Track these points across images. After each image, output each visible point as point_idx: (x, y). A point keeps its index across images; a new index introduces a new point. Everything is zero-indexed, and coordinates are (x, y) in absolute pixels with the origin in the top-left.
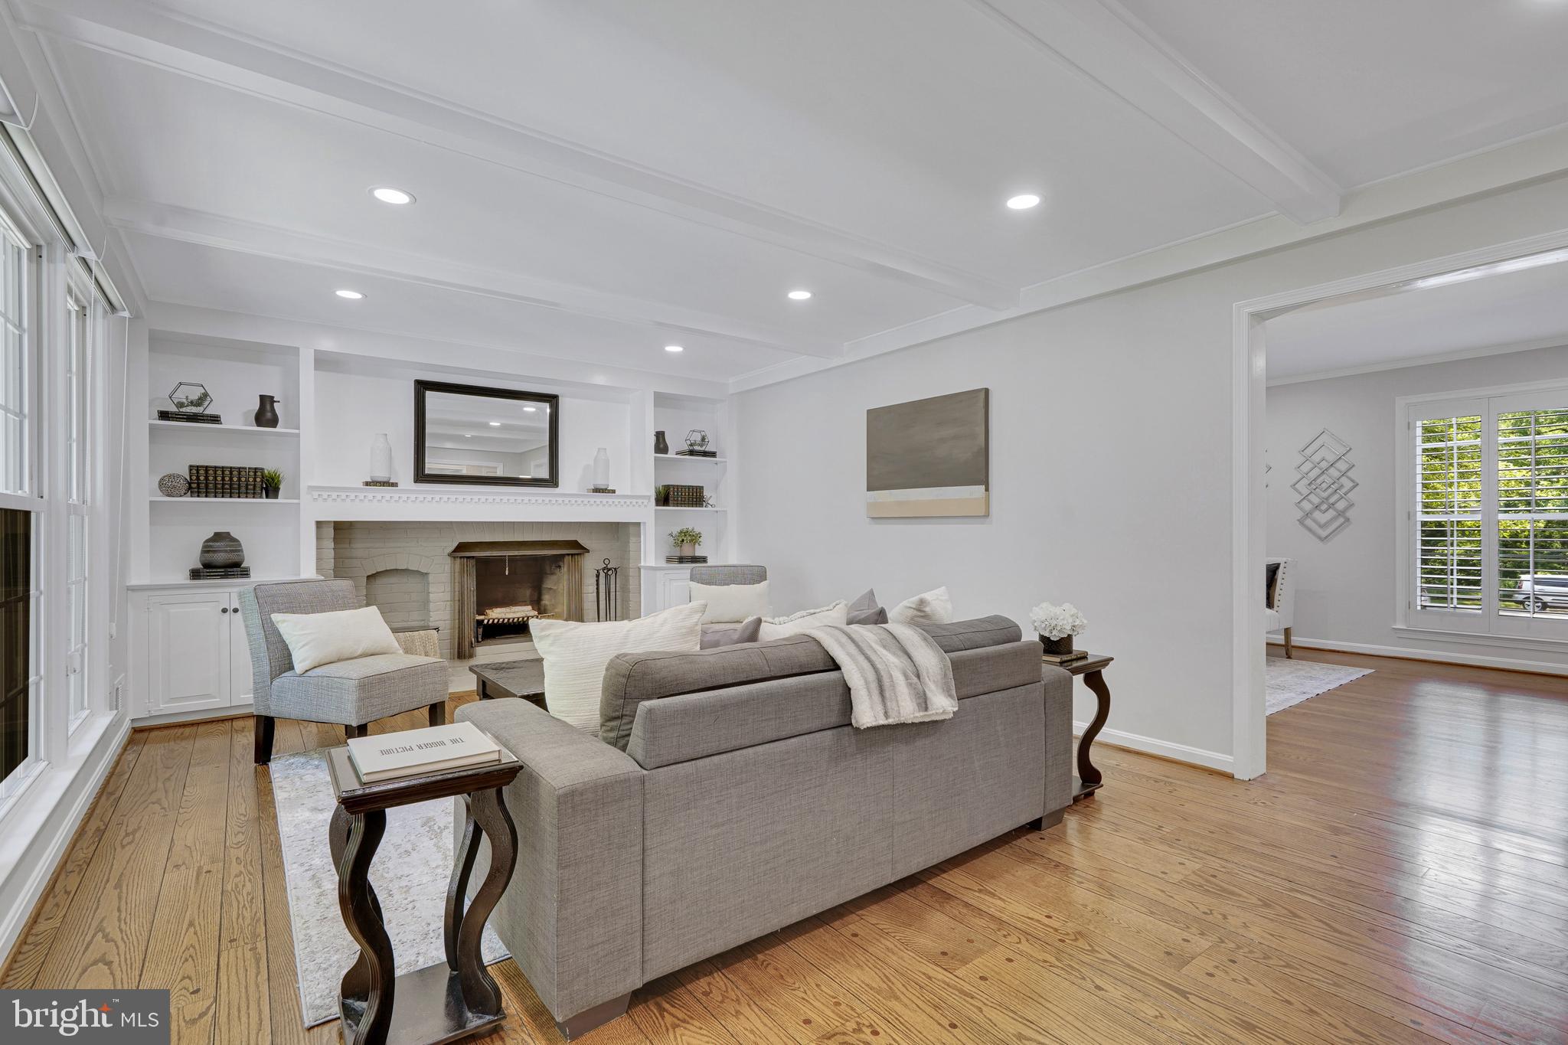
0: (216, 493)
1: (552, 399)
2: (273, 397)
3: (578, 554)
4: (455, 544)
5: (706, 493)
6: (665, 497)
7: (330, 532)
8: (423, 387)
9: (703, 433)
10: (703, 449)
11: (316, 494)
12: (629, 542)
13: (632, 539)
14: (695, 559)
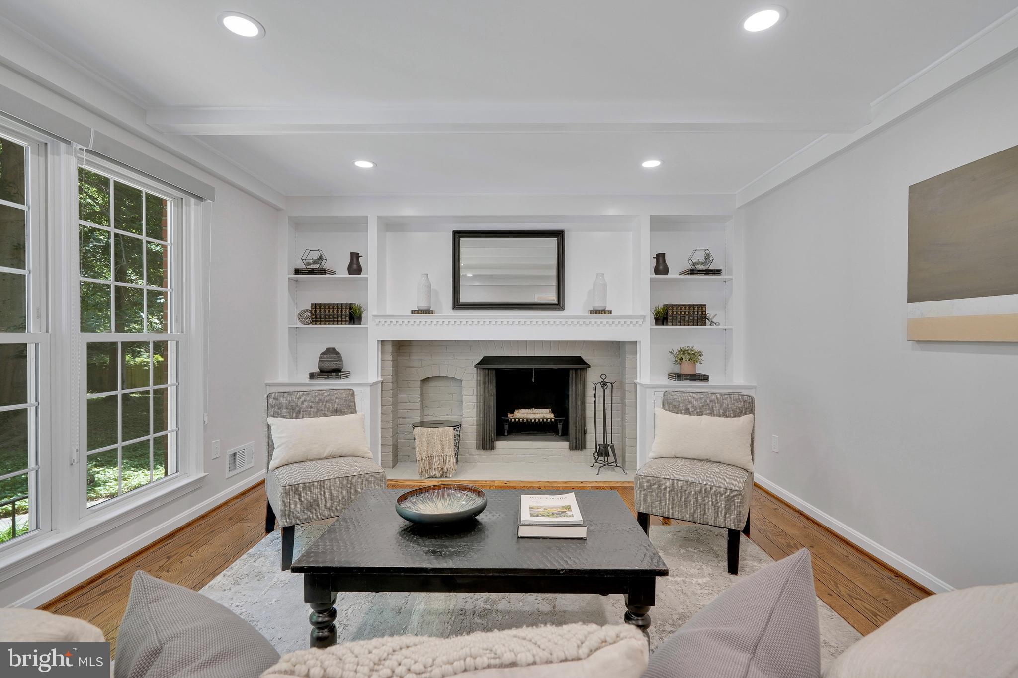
0: (325, 321)
1: (559, 235)
2: (358, 254)
3: (580, 369)
4: (481, 358)
5: (709, 312)
6: (663, 317)
7: (389, 348)
8: (458, 235)
9: (707, 252)
10: (706, 267)
11: (377, 321)
12: (625, 360)
13: (629, 357)
14: (695, 377)
